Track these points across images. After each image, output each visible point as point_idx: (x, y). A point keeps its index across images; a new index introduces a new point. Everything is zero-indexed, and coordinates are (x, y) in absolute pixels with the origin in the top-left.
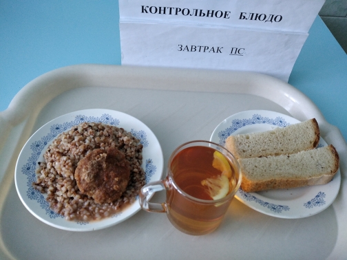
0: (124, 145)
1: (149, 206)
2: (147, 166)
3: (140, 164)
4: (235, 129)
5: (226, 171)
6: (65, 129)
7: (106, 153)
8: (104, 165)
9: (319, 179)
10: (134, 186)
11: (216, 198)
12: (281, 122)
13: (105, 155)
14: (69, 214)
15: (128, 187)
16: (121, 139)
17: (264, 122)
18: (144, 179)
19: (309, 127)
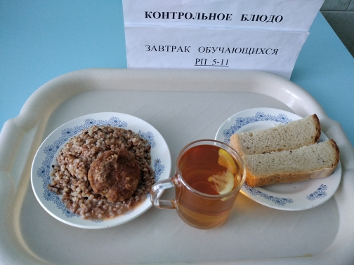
0: (133, 146)
1: (160, 203)
2: (155, 165)
3: (149, 164)
4: (239, 127)
5: (231, 167)
6: (75, 133)
7: (117, 154)
8: (116, 166)
9: (321, 172)
10: (144, 185)
11: (222, 193)
12: (283, 118)
13: (116, 156)
14: (85, 213)
15: (139, 186)
16: (130, 140)
17: (267, 119)
18: (153, 178)
19: (311, 123)
